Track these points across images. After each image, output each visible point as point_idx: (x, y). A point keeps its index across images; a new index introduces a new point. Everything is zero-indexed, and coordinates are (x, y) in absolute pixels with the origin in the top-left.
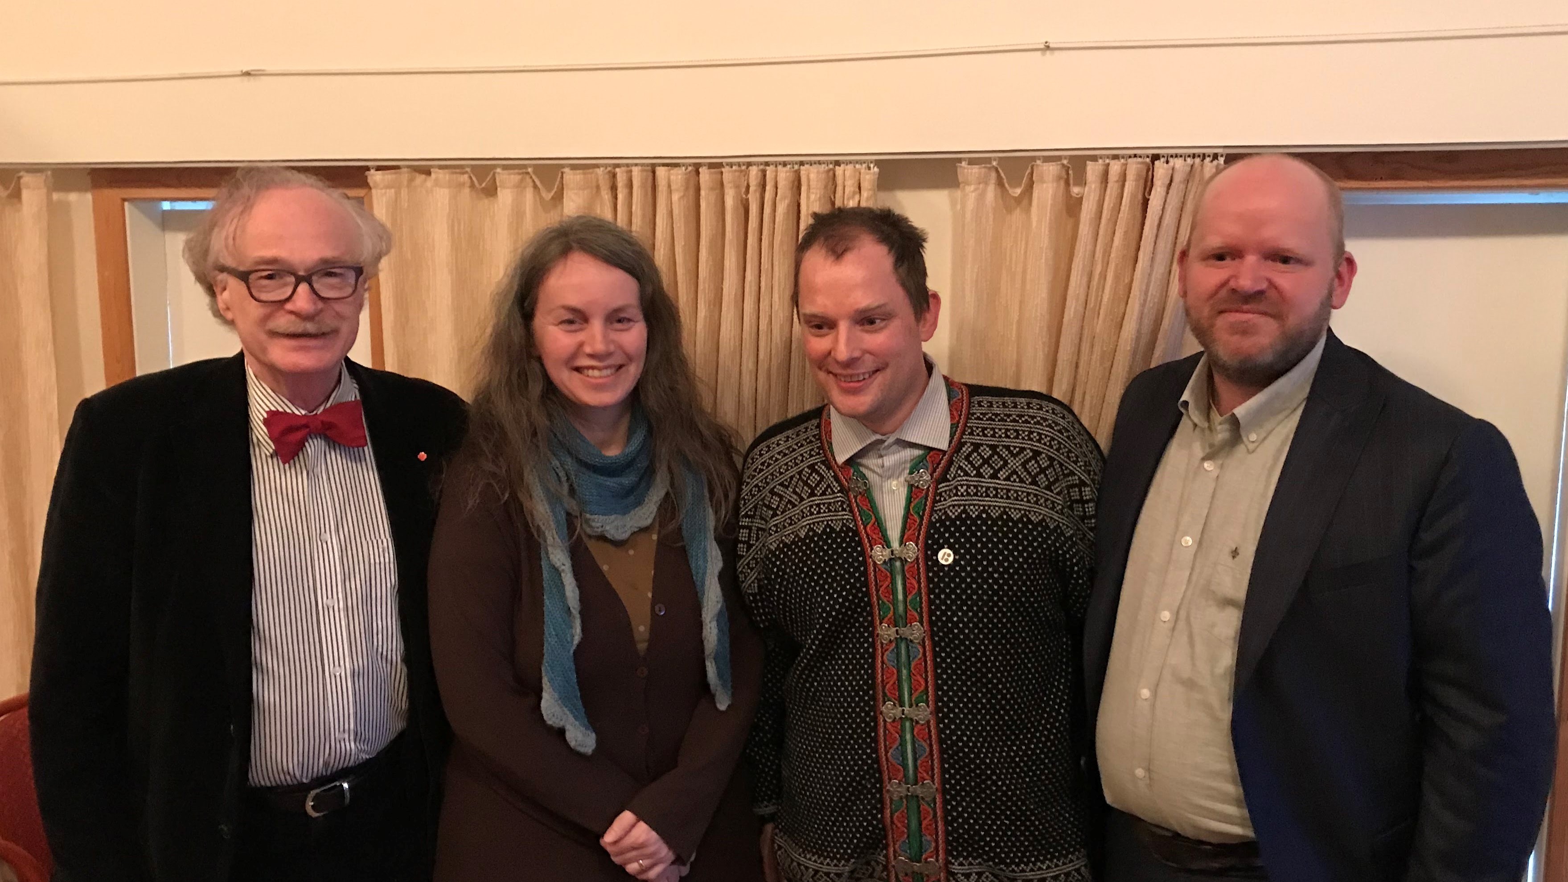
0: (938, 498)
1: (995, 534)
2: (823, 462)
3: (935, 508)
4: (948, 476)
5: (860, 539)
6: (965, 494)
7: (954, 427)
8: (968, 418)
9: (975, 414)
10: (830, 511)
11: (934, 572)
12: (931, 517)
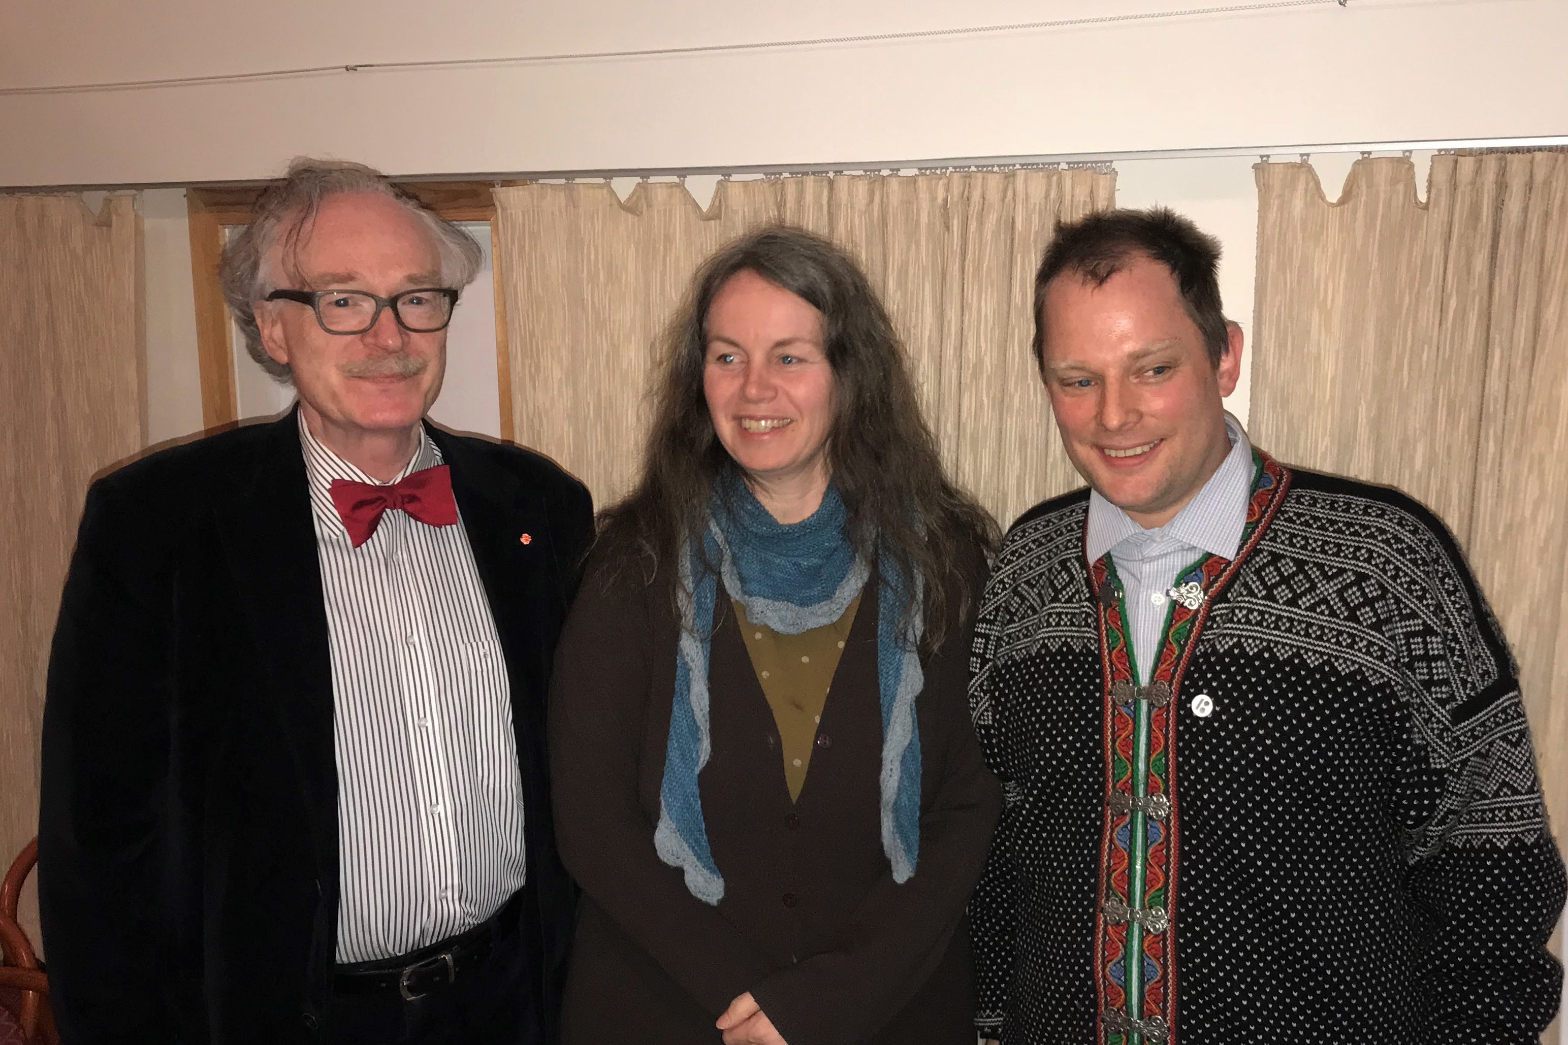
0: (1209, 624)
1: (1277, 683)
2: (1078, 559)
3: (1203, 637)
4: (1229, 595)
5: (1102, 667)
6: (1243, 621)
7: (1250, 527)
8: (1274, 517)
9: (1287, 512)
10: (1073, 624)
11: (1186, 725)
12: (1195, 648)
